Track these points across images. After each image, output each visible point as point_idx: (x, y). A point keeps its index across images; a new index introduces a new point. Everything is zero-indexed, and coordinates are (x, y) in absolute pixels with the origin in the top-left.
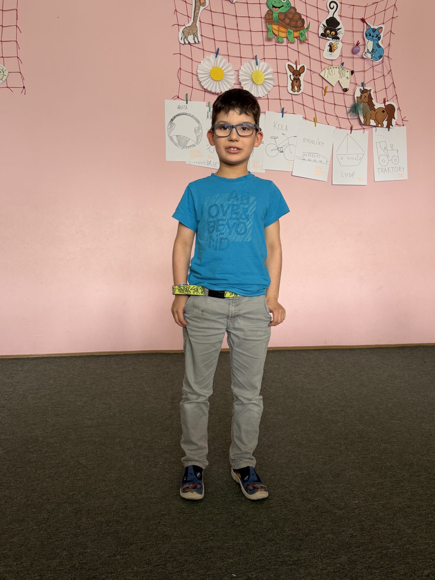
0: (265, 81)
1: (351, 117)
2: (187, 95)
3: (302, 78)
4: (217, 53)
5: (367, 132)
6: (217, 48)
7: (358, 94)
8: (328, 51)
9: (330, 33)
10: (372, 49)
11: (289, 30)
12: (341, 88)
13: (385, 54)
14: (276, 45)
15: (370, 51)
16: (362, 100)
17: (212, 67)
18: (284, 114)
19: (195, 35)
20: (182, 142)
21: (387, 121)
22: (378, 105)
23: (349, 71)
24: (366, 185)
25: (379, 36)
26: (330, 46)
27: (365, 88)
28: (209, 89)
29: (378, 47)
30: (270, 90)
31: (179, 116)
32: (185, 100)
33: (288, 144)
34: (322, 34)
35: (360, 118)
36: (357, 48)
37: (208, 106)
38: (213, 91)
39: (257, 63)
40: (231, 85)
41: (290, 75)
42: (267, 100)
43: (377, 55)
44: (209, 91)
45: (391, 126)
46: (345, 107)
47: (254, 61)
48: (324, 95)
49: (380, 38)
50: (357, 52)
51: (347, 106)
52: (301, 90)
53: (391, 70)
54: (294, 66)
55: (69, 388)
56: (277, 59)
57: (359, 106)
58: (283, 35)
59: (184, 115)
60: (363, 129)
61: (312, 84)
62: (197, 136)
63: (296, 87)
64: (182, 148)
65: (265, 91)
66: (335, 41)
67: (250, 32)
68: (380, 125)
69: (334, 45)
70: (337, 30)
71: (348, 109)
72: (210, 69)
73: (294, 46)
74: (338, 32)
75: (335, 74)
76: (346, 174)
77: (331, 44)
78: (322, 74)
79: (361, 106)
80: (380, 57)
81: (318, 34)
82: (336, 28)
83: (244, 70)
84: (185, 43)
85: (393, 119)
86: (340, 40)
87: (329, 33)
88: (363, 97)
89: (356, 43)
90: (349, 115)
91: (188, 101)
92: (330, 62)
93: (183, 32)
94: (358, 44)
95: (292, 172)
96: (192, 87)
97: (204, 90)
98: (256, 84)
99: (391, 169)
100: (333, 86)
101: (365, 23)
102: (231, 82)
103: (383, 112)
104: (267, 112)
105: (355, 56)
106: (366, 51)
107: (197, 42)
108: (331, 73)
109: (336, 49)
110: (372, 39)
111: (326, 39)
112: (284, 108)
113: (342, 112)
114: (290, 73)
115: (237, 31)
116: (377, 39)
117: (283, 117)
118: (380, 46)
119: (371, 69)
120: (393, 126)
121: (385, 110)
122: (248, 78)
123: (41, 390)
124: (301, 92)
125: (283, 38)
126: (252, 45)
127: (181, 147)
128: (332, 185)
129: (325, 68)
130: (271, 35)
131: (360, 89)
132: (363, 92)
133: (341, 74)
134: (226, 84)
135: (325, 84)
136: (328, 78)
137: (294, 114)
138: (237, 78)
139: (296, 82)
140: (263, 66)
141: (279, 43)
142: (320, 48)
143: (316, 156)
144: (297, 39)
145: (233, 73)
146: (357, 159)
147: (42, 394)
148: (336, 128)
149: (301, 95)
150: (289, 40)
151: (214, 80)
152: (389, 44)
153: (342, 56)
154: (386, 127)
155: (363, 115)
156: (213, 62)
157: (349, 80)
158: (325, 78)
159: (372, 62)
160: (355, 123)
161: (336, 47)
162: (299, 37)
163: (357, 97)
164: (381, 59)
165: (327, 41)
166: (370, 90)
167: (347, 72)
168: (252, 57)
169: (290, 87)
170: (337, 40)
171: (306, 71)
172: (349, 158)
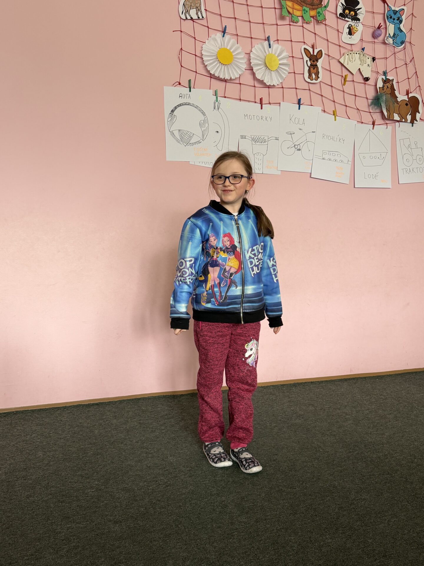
0: (280, 66)
1: (372, 110)
2: (190, 81)
3: (319, 64)
4: (224, 32)
5: (390, 127)
6: (224, 26)
7: (380, 84)
8: (348, 34)
9: (350, 13)
10: (394, 34)
11: (304, 8)
12: (361, 77)
13: (407, 39)
14: (290, 25)
15: (392, 35)
16: (385, 90)
17: (219, 48)
18: (301, 106)
19: (198, 9)
20: (185, 138)
21: (410, 116)
22: (401, 97)
23: (370, 58)
24: (391, 187)
25: (401, 19)
26: (349, 28)
27: (387, 77)
28: (216, 75)
29: (399, 31)
30: (285, 77)
31: (181, 106)
32: (188, 87)
33: (306, 141)
34: (341, 14)
35: (383, 111)
36: (379, 32)
37: (215, 95)
38: (222, 77)
39: (270, 45)
40: (241, 69)
41: (307, 61)
42: (282, 89)
43: (398, 40)
44: (216, 76)
45: (415, 121)
46: (366, 99)
47: (267, 42)
48: (344, 85)
49: (402, 22)
50: (378, 36)
51: (368, 98)
52: (319, 78)
53: (413, 58)
54: (311, 50)
55: (67, 464)
56: (291, 41)
57: (382, 98)
58: (298, 13)
59: (187, 105)
60: (386, 125)
61: (330, 71)
62: (203, 130)
63: (313, 74)
64: (185, 145)
65: (279, 79)
66: (355, 23)
67: (261, 8)
68: (403, 120)
69: (354, 27)
70: (356, 10)
71: (370, 101)
72: (217, 50)
73: (310, 27)
74: (358, 12)
75: (356, 60)
76: (369, 175)
77: (350, 26)
78: (342, 61)
79: (384, 98)
80: (402, 43)
81: (337, 14)
82: (356, 8)
83: (256, 53)
84: (186, 18)
85: (417, 113)
86: (360, 22)
87: (348, 13)
88: (386, 87)
89: (377, 26)
90: (370, 108)
91: (191, 89)
92: (349, 47)
93: (184, 4)
94: (379, 28)
95: (311, 173)
96: (196, 72)
97: (210, 76)
98: (270, 69)
99: (415, 170)
100: (352, 74)
101: (385, 4)
102: (241, 67)
103: (407, 105)
104: (282, 103)
105: (376, 40)
106: (388, 35)
107: (201, 17)
108: (352, 60)
109: (356, 32)
110: (393, 23)
111: (345, 20)
112: (300, 98)
113: (363, 104)
114: (306, 58)
115: (246, 6)
116: (398, 22)
117: (299, 109)
118: (402, 31)
119: (393, 56)
120: (417, 121)
121: (408, 103)
122: (260, 63)
123: (29, 470)
124: (320, 81)
125: (298, 16)
126: (264, 23)
127: (184, 143)
128: (354, 187)
129: (344, 54)
130: (285, 13)
131: (382, 78)
132: (386, 81)
133: (362, 61)
134: (235, 68)
135: (345, 72)
136: (348, 64)
137: (312, 105)
138: (248, 63)
139: (313, 68)
140: (277, 49)
141: (293, 22)
142: (338, 30)
143: (336, 155)
144: (313, 18)
145: (242, 56)
146: (380, 158)
147: (34, 477)
148: (357, 123)
149: (319, 84)
150: (304, 20)
151: (222, 64)
152: (411, 29)
153: (362, 40)
154: (410, 122)
155: (386, 108)
156: (219, 42)
157: (371, 67)
158: (345, 65)
159: (393, 48)
160: (377, 117)
161: (355, 29)
162: (316, 16)
163: (380, 88)
164: (403, 45)
165: (346, 22)
166: (393, 80)
167: (368, 58)
168: (264, 38)
169: (306, 75)
170: (357, 21)
171: (324, 56)
172: (371, 157)
